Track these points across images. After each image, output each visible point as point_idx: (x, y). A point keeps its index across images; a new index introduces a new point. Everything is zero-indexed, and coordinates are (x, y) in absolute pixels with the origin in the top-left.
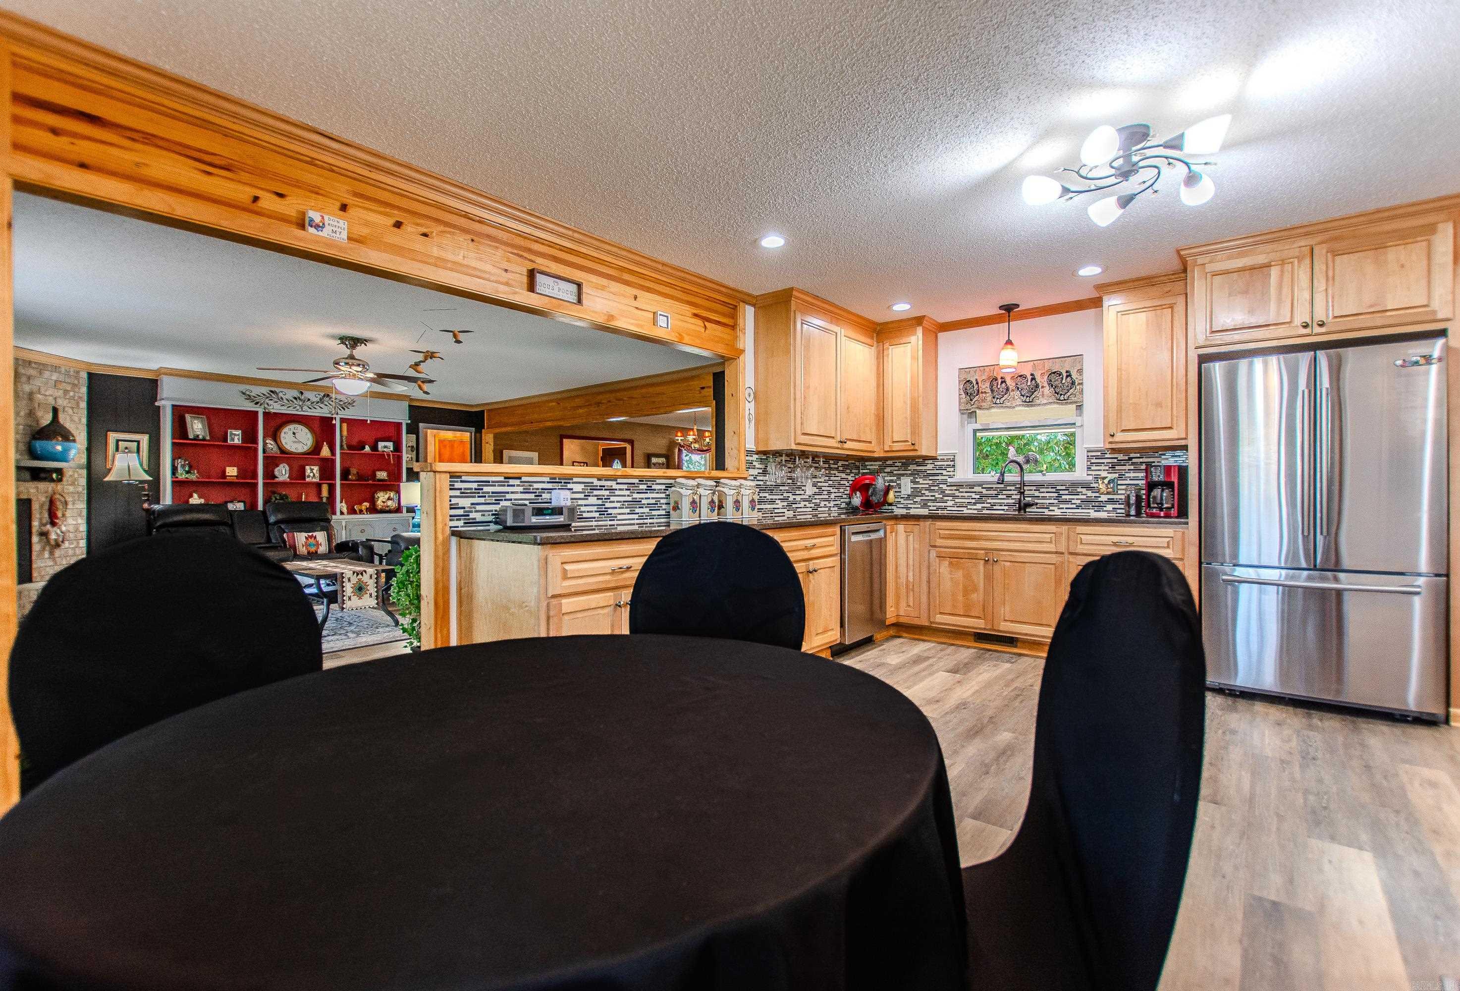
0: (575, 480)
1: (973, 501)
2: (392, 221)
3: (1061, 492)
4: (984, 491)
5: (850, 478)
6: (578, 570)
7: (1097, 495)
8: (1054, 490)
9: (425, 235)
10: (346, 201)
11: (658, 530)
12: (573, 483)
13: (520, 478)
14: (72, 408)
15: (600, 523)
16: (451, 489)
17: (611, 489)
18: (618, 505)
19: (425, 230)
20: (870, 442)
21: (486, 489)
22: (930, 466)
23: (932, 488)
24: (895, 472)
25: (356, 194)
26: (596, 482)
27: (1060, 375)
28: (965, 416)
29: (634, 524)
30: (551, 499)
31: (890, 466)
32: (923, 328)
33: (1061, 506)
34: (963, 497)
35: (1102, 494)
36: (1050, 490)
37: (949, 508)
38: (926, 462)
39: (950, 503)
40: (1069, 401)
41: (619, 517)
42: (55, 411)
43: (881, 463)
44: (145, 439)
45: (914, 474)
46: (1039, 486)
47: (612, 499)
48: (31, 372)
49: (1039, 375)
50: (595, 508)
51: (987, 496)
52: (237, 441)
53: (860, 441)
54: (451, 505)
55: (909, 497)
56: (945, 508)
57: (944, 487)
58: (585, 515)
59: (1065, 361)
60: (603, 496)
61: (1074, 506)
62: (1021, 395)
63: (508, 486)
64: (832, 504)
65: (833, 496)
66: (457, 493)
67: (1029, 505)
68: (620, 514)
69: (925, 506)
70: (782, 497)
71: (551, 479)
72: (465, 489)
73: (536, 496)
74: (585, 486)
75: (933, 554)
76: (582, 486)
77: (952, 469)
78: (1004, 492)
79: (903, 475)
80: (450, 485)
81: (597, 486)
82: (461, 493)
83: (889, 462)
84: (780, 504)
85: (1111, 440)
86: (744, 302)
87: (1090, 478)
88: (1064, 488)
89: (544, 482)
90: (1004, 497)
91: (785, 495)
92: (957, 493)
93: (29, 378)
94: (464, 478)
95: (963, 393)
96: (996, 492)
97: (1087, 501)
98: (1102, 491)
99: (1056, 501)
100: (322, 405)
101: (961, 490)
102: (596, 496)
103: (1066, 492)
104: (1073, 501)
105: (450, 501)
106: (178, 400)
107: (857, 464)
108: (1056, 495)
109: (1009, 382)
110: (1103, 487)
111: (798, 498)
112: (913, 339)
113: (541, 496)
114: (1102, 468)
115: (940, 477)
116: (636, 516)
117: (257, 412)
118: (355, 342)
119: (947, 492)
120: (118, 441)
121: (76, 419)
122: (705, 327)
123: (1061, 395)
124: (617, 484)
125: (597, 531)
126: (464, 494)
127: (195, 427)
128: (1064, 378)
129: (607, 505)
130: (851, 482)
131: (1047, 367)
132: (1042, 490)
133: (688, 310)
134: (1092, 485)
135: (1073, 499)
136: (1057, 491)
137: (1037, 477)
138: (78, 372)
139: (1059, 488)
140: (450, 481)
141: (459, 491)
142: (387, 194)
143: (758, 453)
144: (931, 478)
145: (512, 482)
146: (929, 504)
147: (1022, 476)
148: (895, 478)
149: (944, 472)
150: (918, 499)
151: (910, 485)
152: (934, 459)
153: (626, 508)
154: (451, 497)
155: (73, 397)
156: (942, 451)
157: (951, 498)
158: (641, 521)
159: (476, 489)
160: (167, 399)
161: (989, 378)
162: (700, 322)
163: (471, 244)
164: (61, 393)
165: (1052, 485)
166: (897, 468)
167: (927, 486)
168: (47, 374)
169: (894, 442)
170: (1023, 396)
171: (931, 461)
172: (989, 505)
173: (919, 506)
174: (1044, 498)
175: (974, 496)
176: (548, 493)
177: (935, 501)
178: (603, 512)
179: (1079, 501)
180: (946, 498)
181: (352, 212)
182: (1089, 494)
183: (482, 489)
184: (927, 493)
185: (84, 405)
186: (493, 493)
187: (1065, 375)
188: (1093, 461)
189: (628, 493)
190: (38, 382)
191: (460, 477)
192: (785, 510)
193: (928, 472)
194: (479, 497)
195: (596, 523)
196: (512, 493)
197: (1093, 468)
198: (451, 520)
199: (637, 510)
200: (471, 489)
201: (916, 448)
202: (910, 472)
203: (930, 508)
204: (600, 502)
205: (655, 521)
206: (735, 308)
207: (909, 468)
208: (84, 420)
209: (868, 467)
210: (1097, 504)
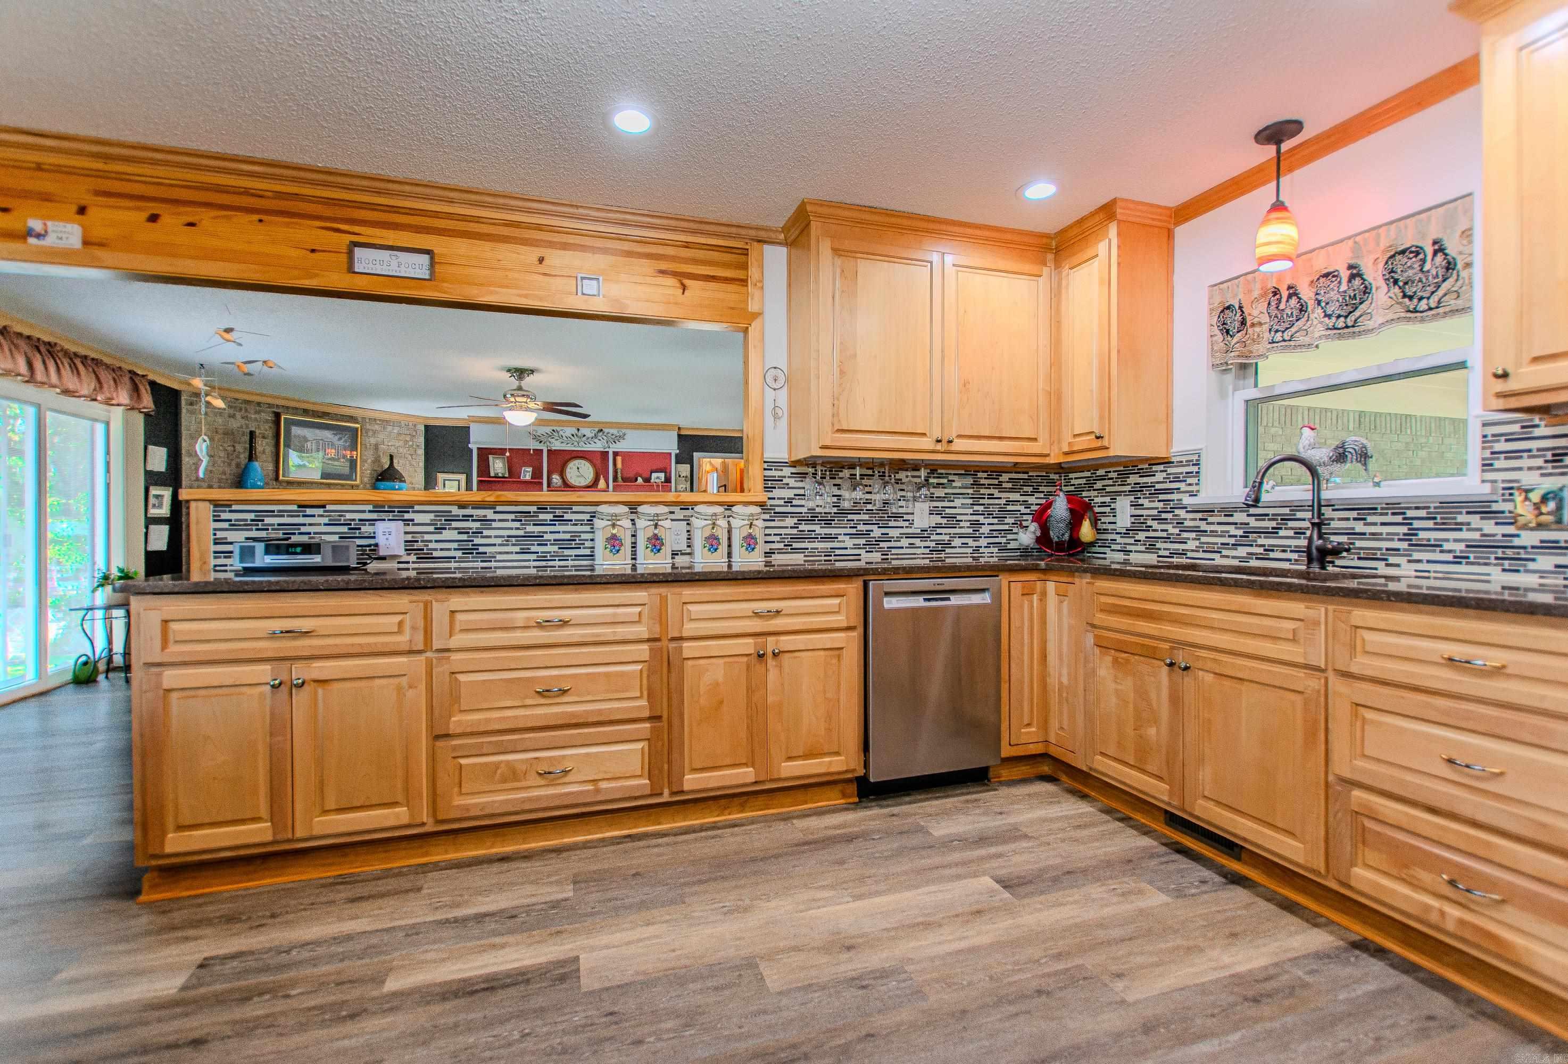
0: (417, 508)
1: (1232, 541)
2: (145, 215)
3: (1416, 524)
4: (1253, 522)
5: (1031, 500)
6: (199, 631)
7: (1511, 530)
8: (1399, 519)
9: (191, 224)
10: (83, 203)
11: (577, 576)
12: (414, 512)
13: (324, 507)
14: (411, 455)
15: (463, 565)
16: (215, 521)
17: (484, 520)
18: (499, 541)
19: (191, 219)
20: (1035, 440)
21: (268, 520)
22: (1160, 477)
23: (1164, 516)
24: (1108, 489)
25: (98, 193)
26: (455, 510)
27: (1417, 254)
28: (1229, 377)
29: (529, 567)
30: (374, 533)
31: (1102, 478)
32: (1119, 222)
33: (1416, 556)
34: (1214, 533)
35: (1525, 527)
36: (1389, 519)
37: (1189, 554)
38: (1155, 468)
39: (1192, 545)
40: (1441, 310)
41: (499, 557)
42: (391, 457)
43: (1088, 474)
44: (463, 477)
45: (1137, 490)
46: (1363, 510)
47: (486, 533)
48: (377, 427)
49: (1370, 264)
50: (455, 545)
51: (1259, 532)
52: (528, 477)
53: (1001, 438)
54: (215, 539)
55: (1127, 533)
56: (1183, 554)
57: (1182, 513)
58: (435, 554)
59: (1429, 219)
60: (470, 529)
61: (1449, 557)
62: (1326, 316)
63: (304, 516)
64: (983, 542)
65: (985, 530)
66: (226, 525)
67: (1336, 552)
68: (500, 553)
69: (1151, 547)
70: (853, 531)
71: (374, 507)
72: (236, 520)
73: (350, 529)
74: (436, 516)
75: (1090, 639)
76: (432, 516)
77: (1194, 480)
78: (1291, 524)
79: (1119, 493)
80: (214, 516)
81: (458, 516)
82: (231, 525)
83: (1101, 472)
84: (849, 543)
85: (1500, 386)
86: (759, 241)
87: (1487, 488)
88: (1423, 513)
89: (364, 512)
90: (1291, 533)
91: (861, 527)
92: (1203, 526)
93: (375, 432)
94: (234, 507)
95: (1218, 332)
96: (1274, 524)
97: (1485, 546)
98: (1521, 521)
99: (1404, 545)
100: (596, 440)
101: (1210, 519)
102: (456, 529)
103: (1430, 524)
104: (1446, 546)
105: (215, 534)
106: (484, 443)
107: (1052, 476)
108: (1404, 529)
109: (1307, 294)
110: (1524, 510)
111: (894, 533)
112: (1102, 247)
113: (360, 529)
114: (1525, 462)
115: (1175, 496)
116: (534, 557)
117: (542, 451)
118: (521, 373)
119: (1187, 523)
120: (445, 480)
121: (414, 463)
122: (684, 288)
123: (1421, 299)
124: (495, 512)
125: (458, 575)
126: (235, 526)
127: (496, 466)
128: (1429, 258)
129: (477, 541)
130: (1034, 508)
131: (1384, 243)
132: (1370, 519)
133: (647, 266)
134: (1495, 507)
135: (1447, 540)
136: (1407, 522)
137: (1363, 492)
138: (415, 426)
139: (1410, 514)
140: (214, 511)
141: (228, 523)
142: (137, 185)
143: (794, 464)
144: (1161, 497)
145: (309, 511)
146: (1158, 545)
147: (1317, 489)
148: (1107, 499)
149: (1182, 486)
150: (1141, 536)
151: (1129, 511)
152: (1167, 462)
153: (513, 545)
154: (215, 529)
155: (412, 446)
156: (1180, 446)
157: (1193, 535)
158: (544, 563)
159: (252, 520)
160: (475, 443)
161: (1264, 295)
162: (671, 281)
163: (261, 227)
164: (401, 443)
165: (1395, 507)
166: (1110, 482)
167: (1155, 512)
168: (389, 428)
169: (1075, 436)
170: (1329, 316)
171: (1161, 467)
172: (1261, 550)
173: (1143, 548)
174: (1375, 536)
175: (1232, 530)
176: (370, 525)
177: (1166, 539)
178: (470, 550)
179: (1462, 546)
180: (1185, 535)
181: (92, 212)
182: (1489, 527)
183: (263, 521)
184: (1155, 524)
185: (421, 452)
186: (279, 525)
187: (1429, 250)
188: (1498, 447)
189: (517, 524)
190: (381, 436)
191: (230, 506)
192: (862, 552)
193: (1158, 486)
194: (257, 530)
195: (456, 565)
196: (310, 525)
197: (1497, 464)
198: (215, 558)
199: (533, 549)
200: (246, 520)
201: (1105, 443)
202: (1128, 488)
203: (1161, 553)
204: (464, 537)
205: (570, 563)
206: (745, 252)
207: (1129, 481)
208: (422, 464)
209: (1073, 482)
210: (1509, 552)
